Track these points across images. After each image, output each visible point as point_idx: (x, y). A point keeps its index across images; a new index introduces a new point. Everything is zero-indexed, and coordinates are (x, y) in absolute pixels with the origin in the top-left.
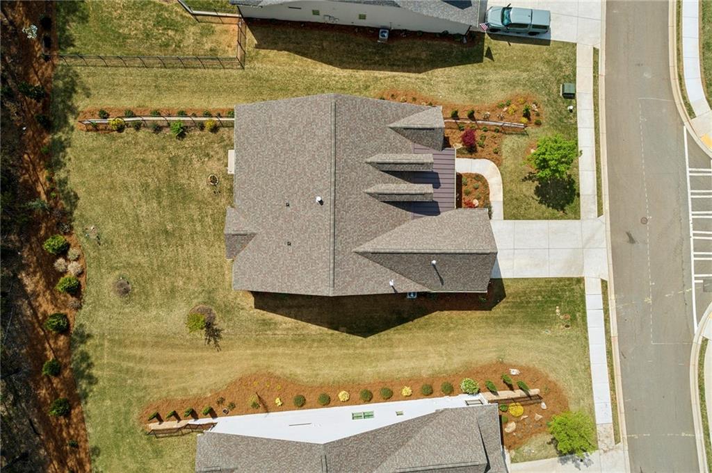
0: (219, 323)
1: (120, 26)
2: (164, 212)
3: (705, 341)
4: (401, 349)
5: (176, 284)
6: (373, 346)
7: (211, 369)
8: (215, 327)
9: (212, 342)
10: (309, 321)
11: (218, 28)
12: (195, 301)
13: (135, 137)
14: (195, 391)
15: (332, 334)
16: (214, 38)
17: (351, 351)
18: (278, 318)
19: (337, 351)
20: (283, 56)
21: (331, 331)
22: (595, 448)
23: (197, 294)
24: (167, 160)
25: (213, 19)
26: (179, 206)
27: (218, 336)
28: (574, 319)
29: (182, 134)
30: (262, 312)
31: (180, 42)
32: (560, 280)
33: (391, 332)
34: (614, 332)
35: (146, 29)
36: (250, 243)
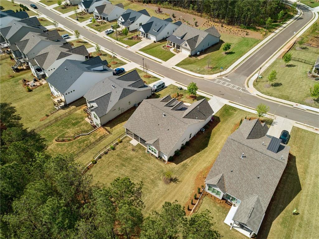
0: (173, 176)
1: (69, 152)
2: (128, 167)
3: (257, 95)
4: (217, 141)
5: (151, 179)
6: (211, 146)
7: (186, 186)
8: (173, 178)
9: (177, 182)
10: (192, 156)
11: (97, 132)
12: (161, 177)
13: (102, 160)
14: (189, 194)
15: (200, 153)
16: (98, 135)
17: (209, 151)
18: (185, 162)
19: (206, 154)
20: (119, 125)
21: (199, 153)
22: (273, 120)
23: (159, 176)
24: (116, 157)
25: (94, 132)
26: (131, 162)
27: (177, 180)
28: (235, 109)
29: (114, 149)
30: (179, 164)
31: (90, 142)
32: (223, 107)
33: (210, 141)
34: (244, 106)
35: (78, 147)
36: (159, 142)
